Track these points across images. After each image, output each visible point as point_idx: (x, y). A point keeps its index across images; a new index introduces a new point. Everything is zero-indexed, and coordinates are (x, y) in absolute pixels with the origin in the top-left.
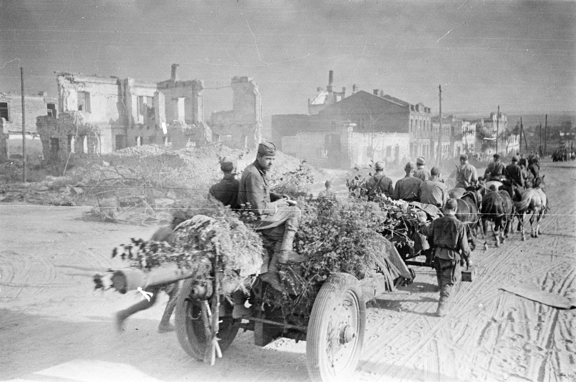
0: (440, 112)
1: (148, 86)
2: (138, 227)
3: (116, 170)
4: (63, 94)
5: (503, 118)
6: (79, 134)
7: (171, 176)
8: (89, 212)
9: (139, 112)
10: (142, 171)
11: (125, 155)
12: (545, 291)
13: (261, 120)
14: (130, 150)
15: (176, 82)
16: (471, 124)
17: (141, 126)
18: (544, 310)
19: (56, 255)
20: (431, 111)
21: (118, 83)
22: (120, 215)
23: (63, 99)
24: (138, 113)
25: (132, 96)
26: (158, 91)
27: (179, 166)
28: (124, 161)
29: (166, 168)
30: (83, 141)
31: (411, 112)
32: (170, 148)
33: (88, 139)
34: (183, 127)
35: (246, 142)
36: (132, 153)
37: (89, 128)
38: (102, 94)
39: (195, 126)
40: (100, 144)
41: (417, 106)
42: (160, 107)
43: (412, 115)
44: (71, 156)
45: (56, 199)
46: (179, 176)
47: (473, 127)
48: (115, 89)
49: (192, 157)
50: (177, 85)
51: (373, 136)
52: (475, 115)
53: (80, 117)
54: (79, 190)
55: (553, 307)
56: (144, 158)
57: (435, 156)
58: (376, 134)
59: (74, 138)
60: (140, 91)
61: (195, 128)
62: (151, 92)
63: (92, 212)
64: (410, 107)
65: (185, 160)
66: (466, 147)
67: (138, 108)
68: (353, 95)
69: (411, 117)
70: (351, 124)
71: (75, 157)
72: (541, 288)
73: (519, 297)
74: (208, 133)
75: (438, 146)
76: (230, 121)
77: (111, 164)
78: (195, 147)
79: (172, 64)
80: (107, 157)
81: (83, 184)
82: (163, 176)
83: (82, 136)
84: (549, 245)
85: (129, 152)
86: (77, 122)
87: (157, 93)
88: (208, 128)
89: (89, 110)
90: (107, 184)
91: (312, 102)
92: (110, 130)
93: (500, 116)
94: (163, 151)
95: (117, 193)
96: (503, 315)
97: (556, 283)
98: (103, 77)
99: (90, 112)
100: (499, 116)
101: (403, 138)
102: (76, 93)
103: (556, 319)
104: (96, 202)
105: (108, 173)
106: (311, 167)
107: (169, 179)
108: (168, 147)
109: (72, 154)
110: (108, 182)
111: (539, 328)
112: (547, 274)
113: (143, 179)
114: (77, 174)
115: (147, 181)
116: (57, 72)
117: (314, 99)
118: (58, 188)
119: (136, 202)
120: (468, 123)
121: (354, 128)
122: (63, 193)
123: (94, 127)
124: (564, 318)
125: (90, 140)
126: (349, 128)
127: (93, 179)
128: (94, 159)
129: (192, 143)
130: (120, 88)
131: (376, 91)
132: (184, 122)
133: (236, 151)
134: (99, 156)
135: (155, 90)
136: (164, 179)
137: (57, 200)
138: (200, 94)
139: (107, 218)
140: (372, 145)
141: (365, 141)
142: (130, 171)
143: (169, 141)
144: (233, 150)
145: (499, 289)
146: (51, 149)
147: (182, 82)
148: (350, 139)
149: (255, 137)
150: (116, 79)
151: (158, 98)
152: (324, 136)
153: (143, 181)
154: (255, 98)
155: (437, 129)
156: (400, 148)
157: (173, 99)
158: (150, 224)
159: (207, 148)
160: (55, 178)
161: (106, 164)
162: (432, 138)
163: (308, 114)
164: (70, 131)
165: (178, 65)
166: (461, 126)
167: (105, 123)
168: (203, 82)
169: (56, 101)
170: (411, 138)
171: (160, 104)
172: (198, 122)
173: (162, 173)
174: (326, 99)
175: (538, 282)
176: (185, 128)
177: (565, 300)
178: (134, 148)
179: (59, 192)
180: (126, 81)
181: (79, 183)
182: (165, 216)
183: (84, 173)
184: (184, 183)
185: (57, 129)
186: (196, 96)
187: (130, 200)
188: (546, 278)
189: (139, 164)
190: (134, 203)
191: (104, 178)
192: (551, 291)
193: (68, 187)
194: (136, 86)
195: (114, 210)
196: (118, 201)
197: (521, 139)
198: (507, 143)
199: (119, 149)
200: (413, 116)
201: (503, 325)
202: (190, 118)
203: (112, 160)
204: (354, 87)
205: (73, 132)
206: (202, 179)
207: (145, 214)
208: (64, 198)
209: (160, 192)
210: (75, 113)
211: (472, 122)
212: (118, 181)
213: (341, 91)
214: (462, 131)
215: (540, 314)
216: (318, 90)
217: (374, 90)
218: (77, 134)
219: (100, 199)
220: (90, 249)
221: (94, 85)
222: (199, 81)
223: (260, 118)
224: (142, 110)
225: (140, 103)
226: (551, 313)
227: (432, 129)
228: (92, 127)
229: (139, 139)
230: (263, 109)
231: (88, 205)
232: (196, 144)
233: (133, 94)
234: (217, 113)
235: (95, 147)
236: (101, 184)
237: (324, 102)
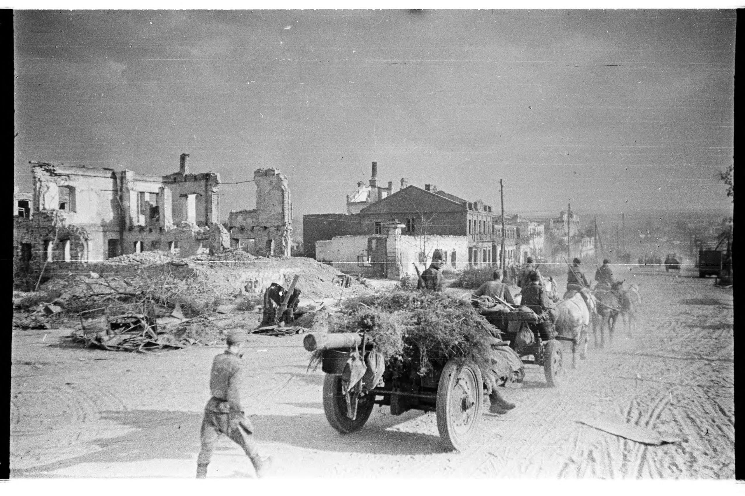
0: (503, 211)
1: (151, 180)
2: (134, 354)
3: (107, 283)
4: (40, 188)
5: (575, 218)
6: (58, 239)
7: (177, 289)
8: (68, 337)
9: (140, 212)
10: (142, 284)
11: (120, 264)
12: (630, 424)
13: (290, 222)
14: (126, 258)
15: (186, 175)
16: (539, 225)
17: (142, 229)
18: (629, 446)
19: (20, 393)
20: (493, 209)
21: (114, 176)
22: (110, 339)
23: (39, 196)
24: (138, 213)
25: (131, 192)
26: (163, 186)
27: (188, 278)
28: (117, 271)
29: (171, 279)
30: (64, 247)
31: (469, 211)
32: (177, 255)
33: (71, 244)
34: (193, 230)
35: (272, 248)
36: (130, 261)
37: (73, 231)
38: (92, 190)
39: (208, 229)
40: (88, 251)
41: (476, 204)
42: (166, 206)
43: (470, 214)
44: (47, 266)
45: (24, 320)
46: (188, 289)
47: (541, 228)
48: (109, 184)
49: (205, 267)
50: (186, 179)
51: (426, 240)
52: (543, 214)
53: (61, 218)
54: (56, 309)
55: (640, 443)
56: (144, 268)
57: (498, 262)
58: (429, 236)
59: (53, 243)
60: (141, 186)
61: (209, 231)
62: (155, 188)
63: (72, 337)
64: (467, 205)
65: (195, 270)
66: (534, 251)
67: (138, 207)
68: (401, 191)
69: (469, 217)
70: (399, 226)
71: (52, 267)
72: (625, 420)
73: (600, 432)
74: (226, 238)
75: (501, 251)
76: (253, 222)
77: (101, 276)
78: (209, 254)
79: (181, 154)
80: (95, 267)
81: (62, 301)
82: (168, 290)
83: (63, 241)
84: (633, 367)
85: (124, 260)
86: (58, 224)
87: (162, 189)
88: (225, 231)
89: (73, 210)
90: (95, 301)
91: (351, 199)
92: (102, 233)
93: (572, 215)
94: (169, 258)
95: (107, 311)
96: (582, 454)
97: (643, 413)
98: (94, 168)
99: (75, 212)
100: (570, 215)
101: (460, 242)
102: (57, 188)
103: (644, 457)
104: (79, 324)
105: (97, 286)
106: (352, 278)
107: (175, 294)
108: (175, 255)
109: (49, 263)
110: (96, 298)
111: (624, 469)
112: (632, 402)
113: (142, 293)
114: (55, 289)
115: (147, 296)
116: (32, 162)
117: (354, 196)
118: (27, 307)
119: (133, 323)
120: (536, 224)
121: (403, 230)
122: (35, 313)
123: (80, 230)
124: (654, 457)
125: (73, 247)
126: (397, 230)
127: (77, 294)
128: (77, 269)
129: (205, 249)
130: (115, 183)
131: (428, 187)
132: (195, 223)
133: (260, 258)
134: (85, 266)
135: (160, 185)
136: (169, 294)
137: (26, 322)
138: (214, 189)
139: (92, 343)
140: (424, 250)
141: (416, 245)
142: (125, 284)
143: (176, 247)
144: (256, 257)
145: (577, 422)
146: (21, 257)
147: (193, 176)
148: (397, 243)
149: (283, 242)
150: (111, 172)
151: (163, 194)
152: (367, 239)
153: (143, 296)
154: (283, 194)
155: (499, 230)
156: (457, 254)
157: (181, 196)
158: (148, 350)
159: (224, 254)
160: (24, 294)
161: (95, 275)
162: (493, 242)
163: (347, 214)
164: (47, 235)
165: (188, 155)
166: (528, 227)
167: (95, 225)
168: (219, 175)
169: (30, 197)
170: (469, 242)
171: (165, 201)
172: (212, 223)
173: (166, 286)
174: (369, 196)
175: (622, 412)
176: (196, 231)
177: (655, 434)
178: (131, 256)
179: (28, 311)
180: (124, 173)
181: (56, 300)
182: (168, 340)
183: (65, 286)
184: (193, 299)
185: (30, 233)
186: (210, 193)
187: (123, 321)
188: (631, 408)
189: (138, 275)
190: (129, 324)
191: (91, 293)
192: (637, 423)
193: (41, 305)
194: (136, 180)
195: (103, 334)
196: (109, 322)
197: (596, 242)
198: (580, 247)
199: (112, 257)
200: (471, 216)
201: (583, 466)
202: (203, 219)
203: (101, 270)
204: (402, 181)
205: (51, 236)
206: (217, 293)
207: (144, 337)
208: (36, 319)
209: (164, 310)
210: (55, 213)
211: (539, 223)
212: (109, 296)
213: (387, 186)
214: (529, 233)
215: (626, 452)
216: (359, 185)
217: (426, 185)
218: (56, 238)
219: (84, 320)
220: (68, 384)
221: (81, 177)
222: (214, 174)
223: (290, 218)
224: (144, 209)
225: (141, 200)
226: (638, 451)
227: (493, 231)
228: (77, 230)
229: (138, 245)
230: (293, 208)
231: (67, 327)
232: (210, 250)
233: (132, 190)
234: (237, 213)
235: (79, 255)
236: (87, 300)
237: (367, 199)
